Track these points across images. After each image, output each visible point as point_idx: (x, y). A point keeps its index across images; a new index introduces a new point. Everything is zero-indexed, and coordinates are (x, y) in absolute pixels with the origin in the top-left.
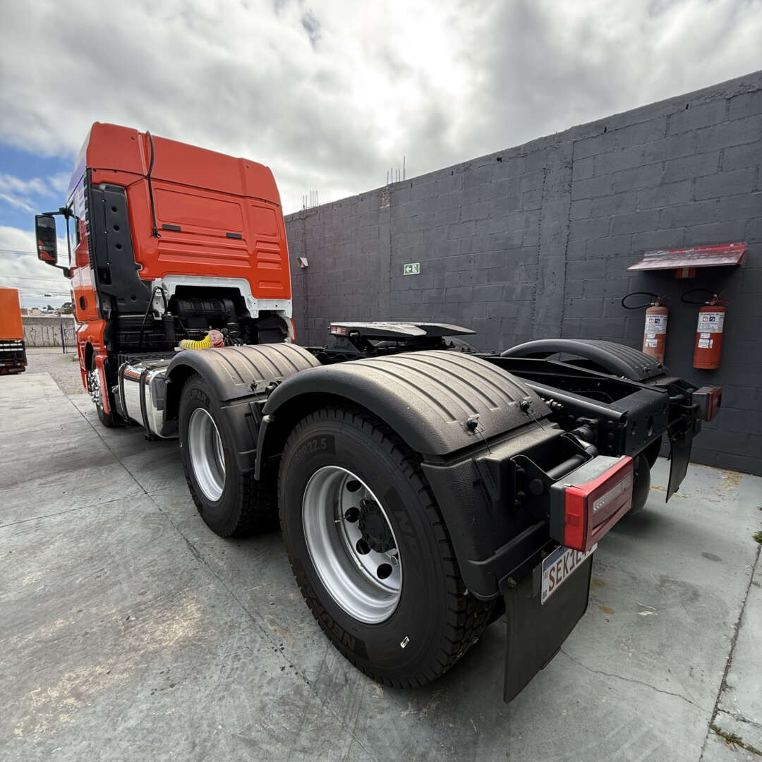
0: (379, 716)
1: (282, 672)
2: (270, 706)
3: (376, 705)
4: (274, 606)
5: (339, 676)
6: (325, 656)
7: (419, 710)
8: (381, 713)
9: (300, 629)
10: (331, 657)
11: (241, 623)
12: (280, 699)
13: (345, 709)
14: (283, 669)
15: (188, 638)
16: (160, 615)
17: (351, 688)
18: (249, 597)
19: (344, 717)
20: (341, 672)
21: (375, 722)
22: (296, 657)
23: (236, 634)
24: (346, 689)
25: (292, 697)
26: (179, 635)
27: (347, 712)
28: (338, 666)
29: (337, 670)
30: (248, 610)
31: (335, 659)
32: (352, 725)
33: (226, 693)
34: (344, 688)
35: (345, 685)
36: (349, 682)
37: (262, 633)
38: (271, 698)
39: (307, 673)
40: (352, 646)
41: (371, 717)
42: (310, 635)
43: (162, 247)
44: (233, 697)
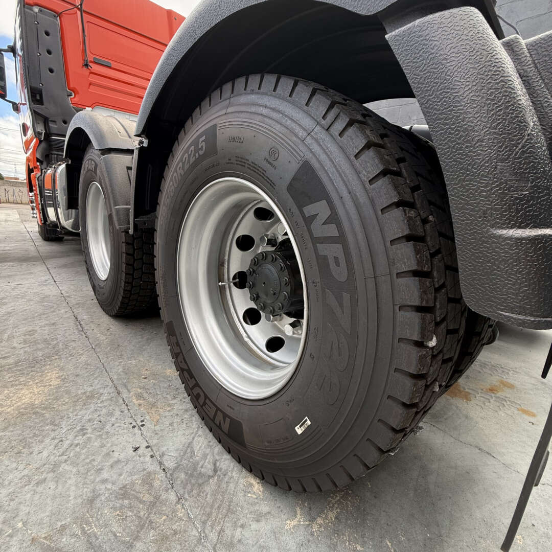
0: (254, 526)
1: (134, 453)
2: (103, 498)
3: (252, 509)
4: (145, 380)
5: (206, 464)
6: (193, 438)
7: (313, 520)
8: (258, 521)
9: (170, 405)
10: (201, 439)
11: (101, 394)
12: (120, 489)
13: (208, 510)
14: (136, 449)
15: (33, 404)
16: (12, 379)
17: (220, 481)
18: (121, 370)
19: (204, 523)
20: (210, 458)
21: (247, 533)
22: (156, 437)
23: (92, 406)
24: (213, 482)
25: (137, 488)
26: (23, 401)
27: (209, 515)
28: (208, 451)
29: (205, 456)
30: (115, 382)
31: (206, 443)
32: (213, 536)
33: (51, 475)
34: (211, 480)
35: (213, 477)
36: (219, 473)
37: (124, 406)
38: (109, 486)
39: (166, 457)
40: (226, 426)
41: (242, 526)
42: (180, 413)
43: (93, 78)
44: (57, 482)
